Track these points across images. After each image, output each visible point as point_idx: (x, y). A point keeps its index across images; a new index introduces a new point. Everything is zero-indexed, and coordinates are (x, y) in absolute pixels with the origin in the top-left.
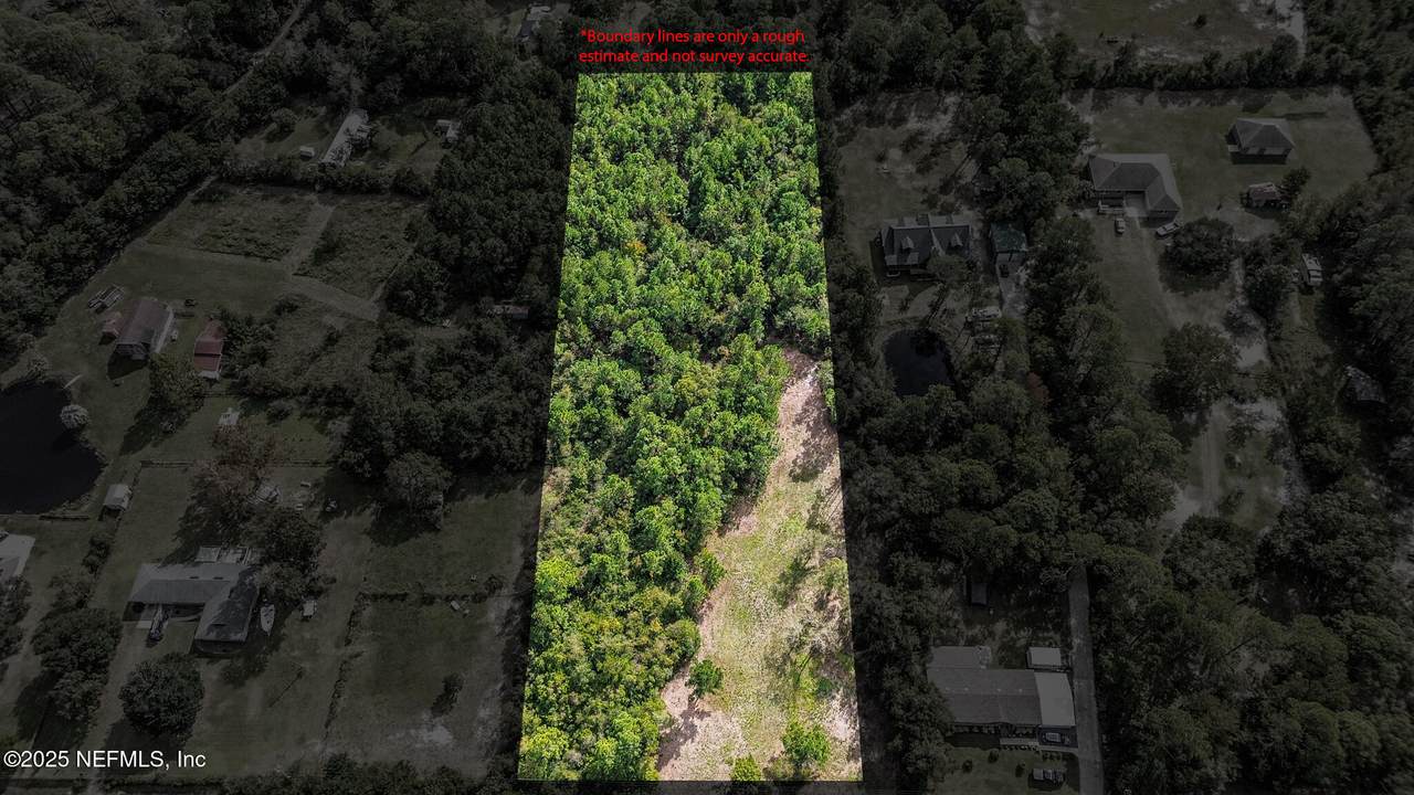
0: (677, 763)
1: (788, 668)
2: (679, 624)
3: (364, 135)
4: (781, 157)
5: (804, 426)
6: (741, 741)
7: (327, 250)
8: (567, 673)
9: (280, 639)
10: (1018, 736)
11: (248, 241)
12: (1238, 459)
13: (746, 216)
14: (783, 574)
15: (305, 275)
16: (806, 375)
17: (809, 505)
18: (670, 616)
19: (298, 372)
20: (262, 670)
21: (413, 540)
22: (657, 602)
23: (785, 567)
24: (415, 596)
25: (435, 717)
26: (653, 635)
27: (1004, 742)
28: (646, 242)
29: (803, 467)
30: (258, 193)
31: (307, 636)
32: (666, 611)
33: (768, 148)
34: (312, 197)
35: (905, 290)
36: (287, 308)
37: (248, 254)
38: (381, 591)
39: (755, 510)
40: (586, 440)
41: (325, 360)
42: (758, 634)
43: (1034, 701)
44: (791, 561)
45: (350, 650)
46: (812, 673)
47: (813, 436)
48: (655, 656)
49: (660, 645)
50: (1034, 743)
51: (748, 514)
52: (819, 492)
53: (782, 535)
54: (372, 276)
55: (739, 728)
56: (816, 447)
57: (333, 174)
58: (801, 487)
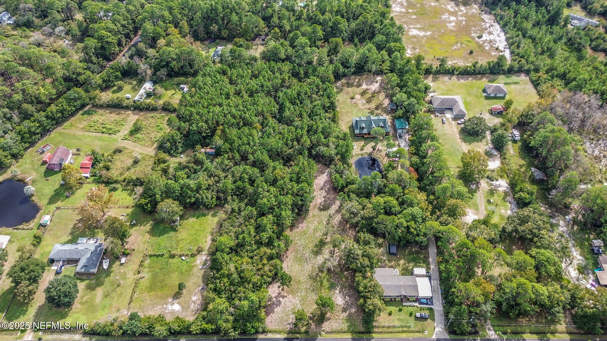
0: (273, 315)
1: (318, 279)
2: (274, 261)
3: (151, 90)
4: (314, 96)
5: (324, 191)
6: (299, 306)
7: (136, 130)
8: (229, 279)
9: (111, 272)
10: (410, 302)
11: (103, 128)
12: (492, 200)
13: (301, 116)
14: (316, 245)
15: (126, 139)
16: (324, 173)
17: (326, 219)
18: (270, 258)
19: (121, 174)
20: (103, 284)
21: (166, 235)
22: (265, 253)
23: (317, 242)
24: (166, 255)
25: (174, 300)
26: (264, 265)
27: (404, 304)
28: (262, 125)
29: (324, 206)
30: (108, 111)
31: (122, 271)
32: (269, 256)
33: (309, 93)
34: (130, 112)
35: (362, 143)
36: (119, 151)
37: (103, 133)
38: (153, 253)
39: (305, 221)
40: (237, 195)
41: (133, 170)
42: (306, 266)
43: (415, 287)
44: (319, 240)
45: (140, 276)
46: (328, 280)
47: (327, 194)
48: (265, 272)
49: (267, 268)
50: (416, 304)
51: (302, 223)
52: (330, 215)
53: (315, 231)
54: (153, 140)
55: (298, 301)
56: (329, 198)
57: (139, 103)
58: (323, 213)
